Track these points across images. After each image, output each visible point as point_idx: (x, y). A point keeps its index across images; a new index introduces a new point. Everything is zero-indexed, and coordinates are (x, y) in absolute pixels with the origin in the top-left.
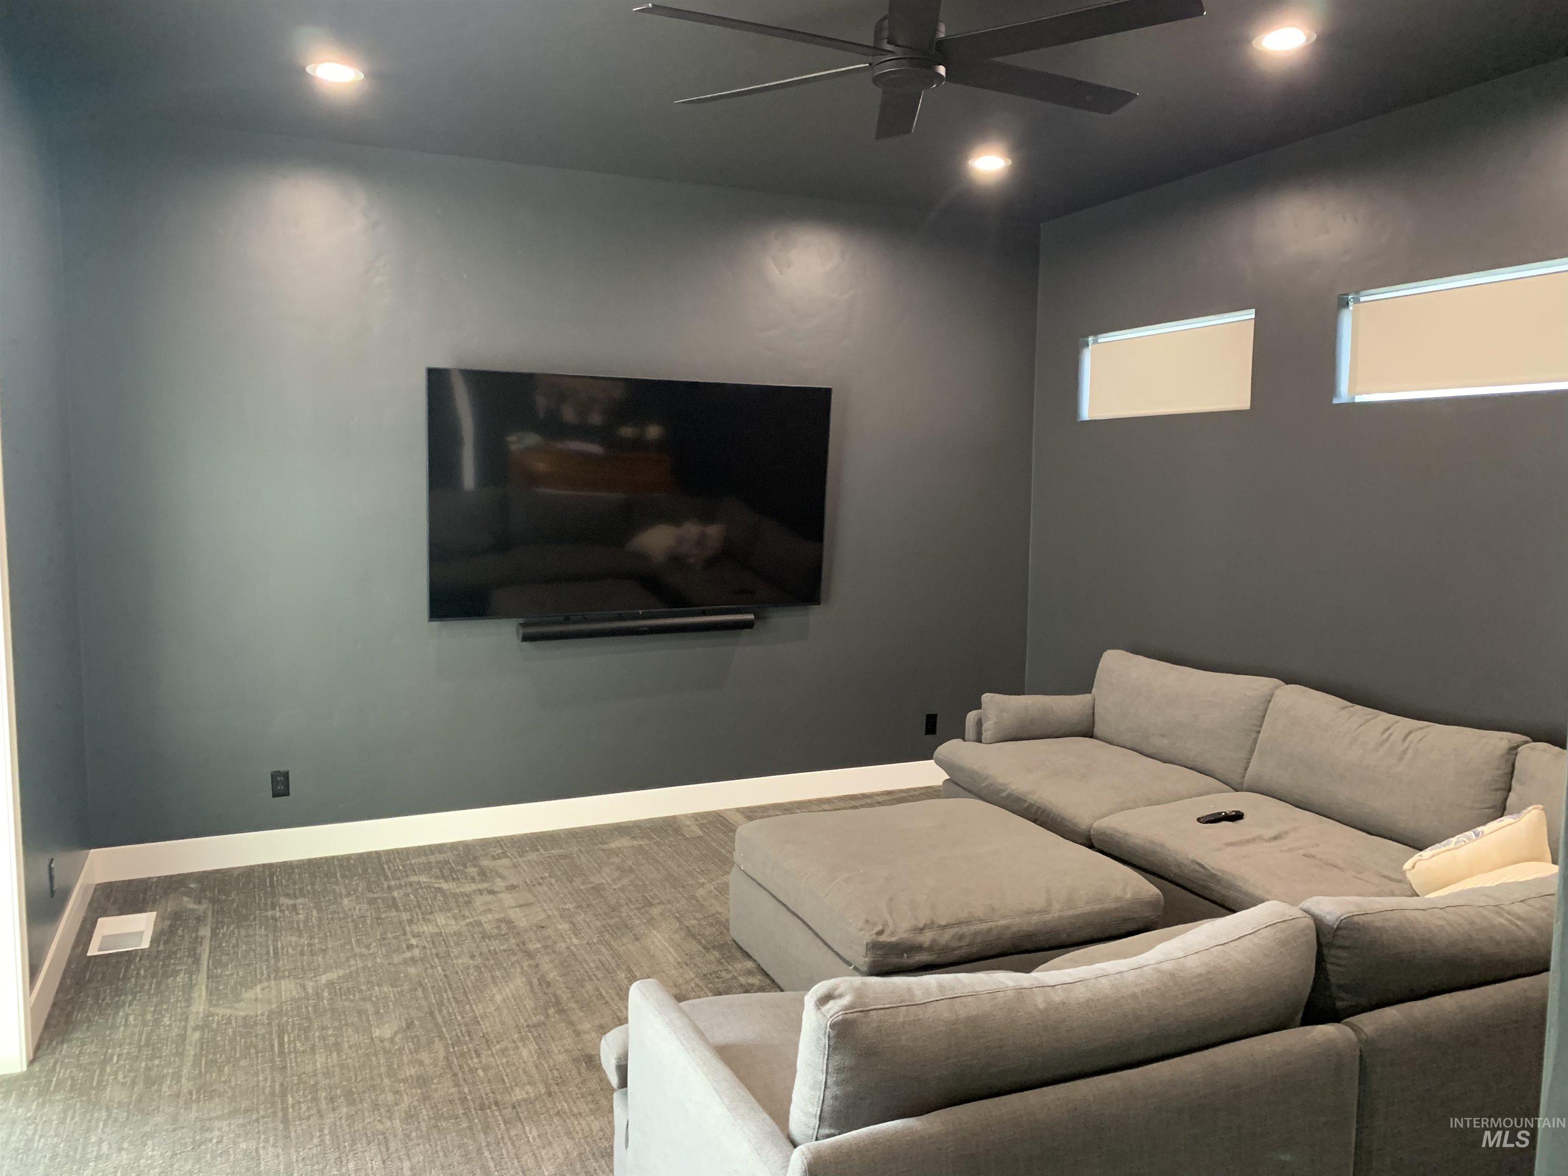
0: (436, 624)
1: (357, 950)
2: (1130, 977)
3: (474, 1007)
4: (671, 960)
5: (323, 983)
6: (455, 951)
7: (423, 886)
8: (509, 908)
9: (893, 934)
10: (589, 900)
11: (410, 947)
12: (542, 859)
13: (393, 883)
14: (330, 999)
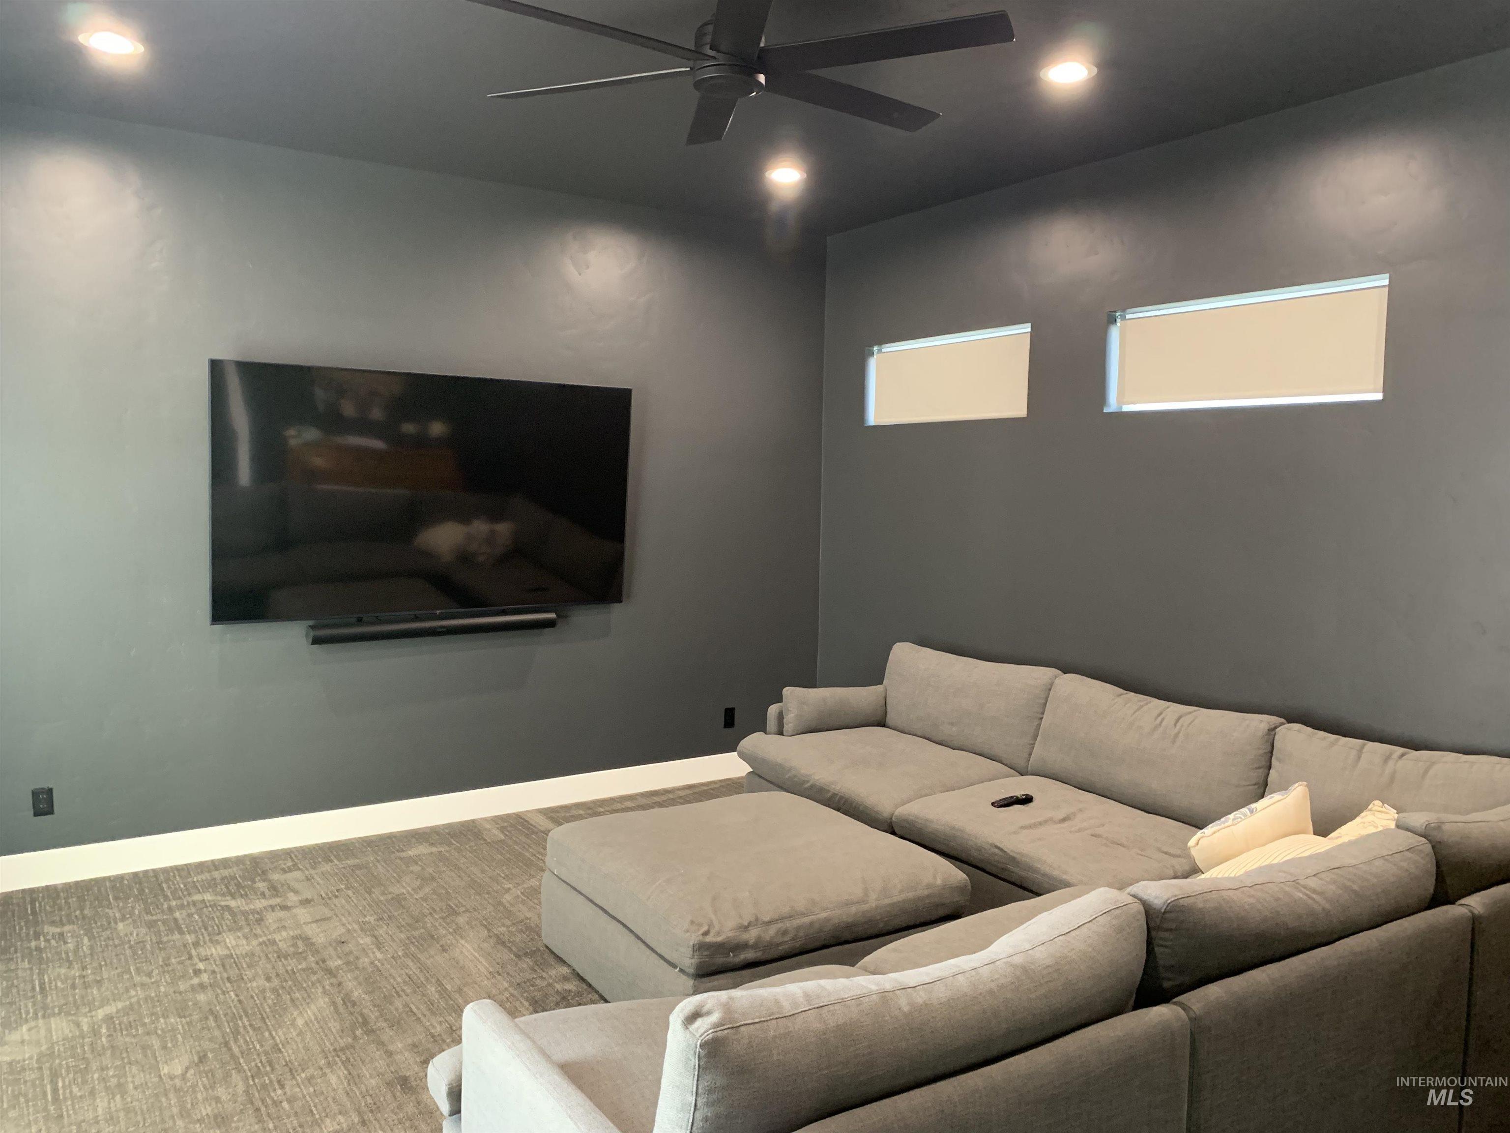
0: (218, 627)
1: (137, 979)
2: (985, 972)
3: (274, 1033)
4: (482, 969)
5: (100, 1017)
6: (249, 973)
7: (208, 904)
8: (304, 923)
9: (718, 934)
10: (390, 912)
11: (197, 972)
12: (336, 871)
13: (174, 903)
14: (109, 1036)
